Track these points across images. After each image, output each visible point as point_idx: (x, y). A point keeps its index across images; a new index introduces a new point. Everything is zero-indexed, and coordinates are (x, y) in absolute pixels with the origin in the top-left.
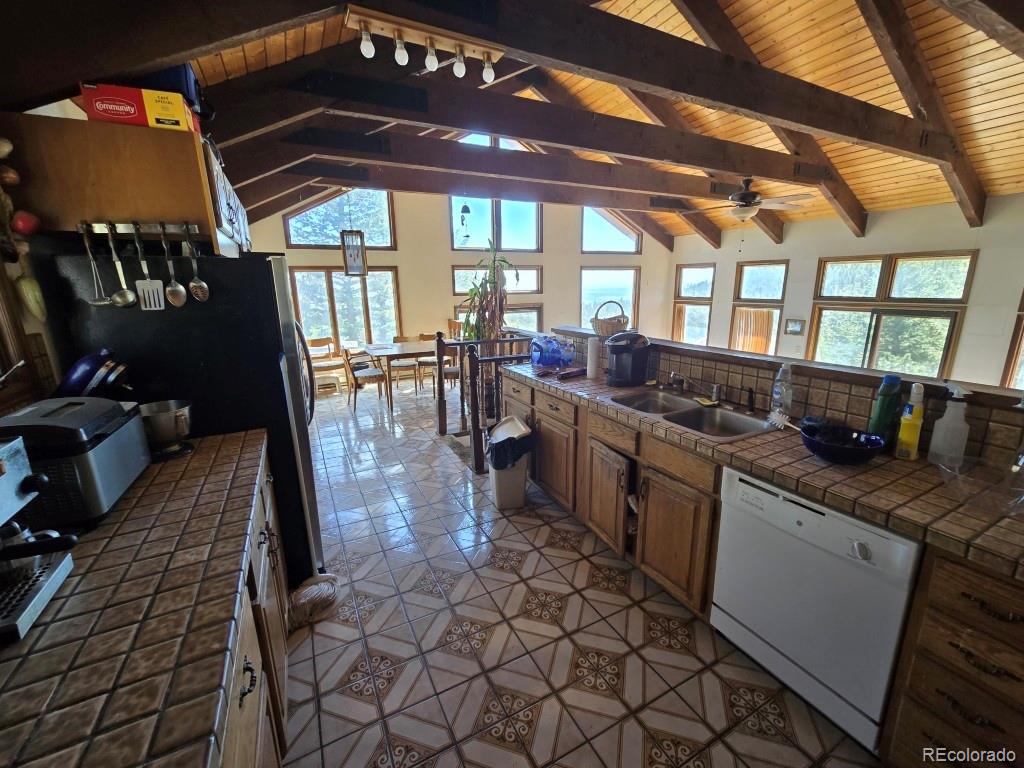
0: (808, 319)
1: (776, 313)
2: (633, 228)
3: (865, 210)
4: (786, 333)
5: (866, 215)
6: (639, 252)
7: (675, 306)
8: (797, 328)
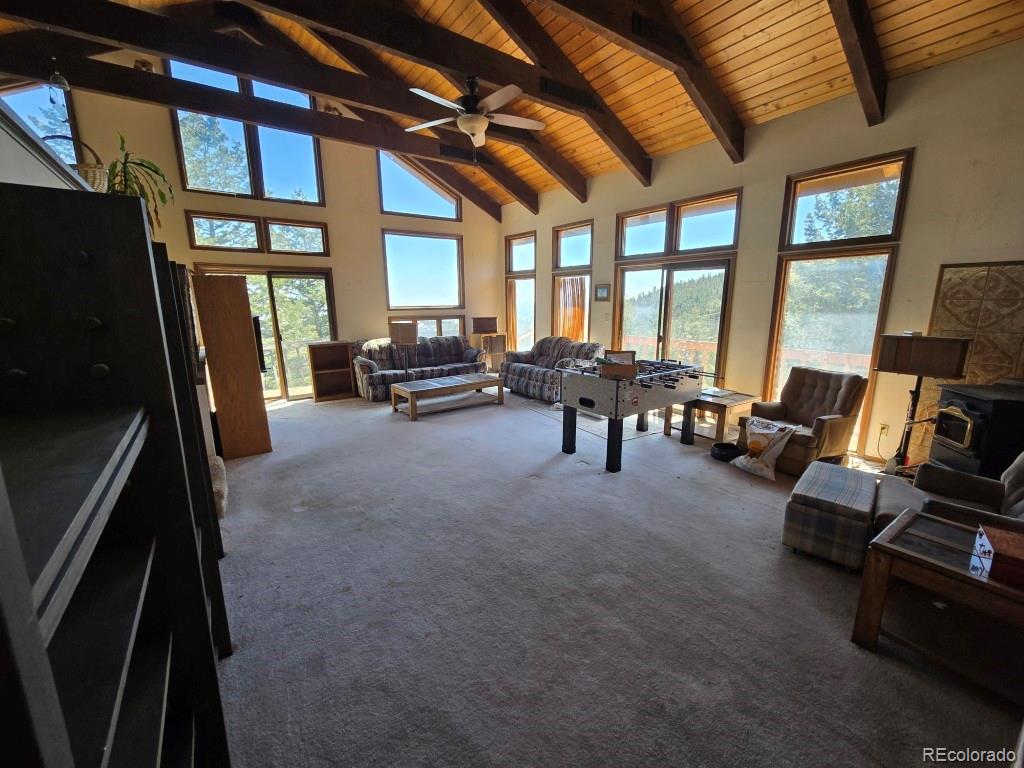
0: (612, 283)
1: (587, 279)
2: (450, 192)
3: (646, 154)
4: (597, 299)
5: (650, 160)
6: (459, 219)
7: (506, 281)
8: (605, 294)
